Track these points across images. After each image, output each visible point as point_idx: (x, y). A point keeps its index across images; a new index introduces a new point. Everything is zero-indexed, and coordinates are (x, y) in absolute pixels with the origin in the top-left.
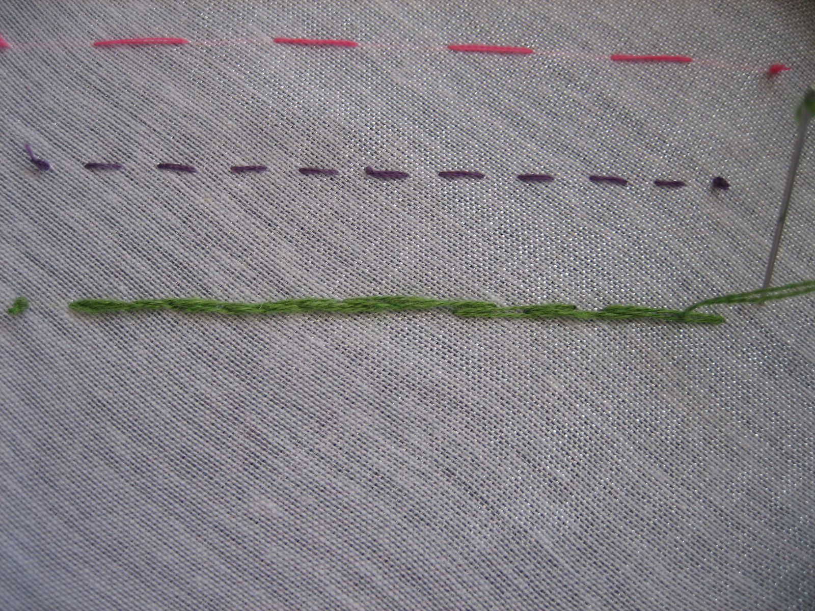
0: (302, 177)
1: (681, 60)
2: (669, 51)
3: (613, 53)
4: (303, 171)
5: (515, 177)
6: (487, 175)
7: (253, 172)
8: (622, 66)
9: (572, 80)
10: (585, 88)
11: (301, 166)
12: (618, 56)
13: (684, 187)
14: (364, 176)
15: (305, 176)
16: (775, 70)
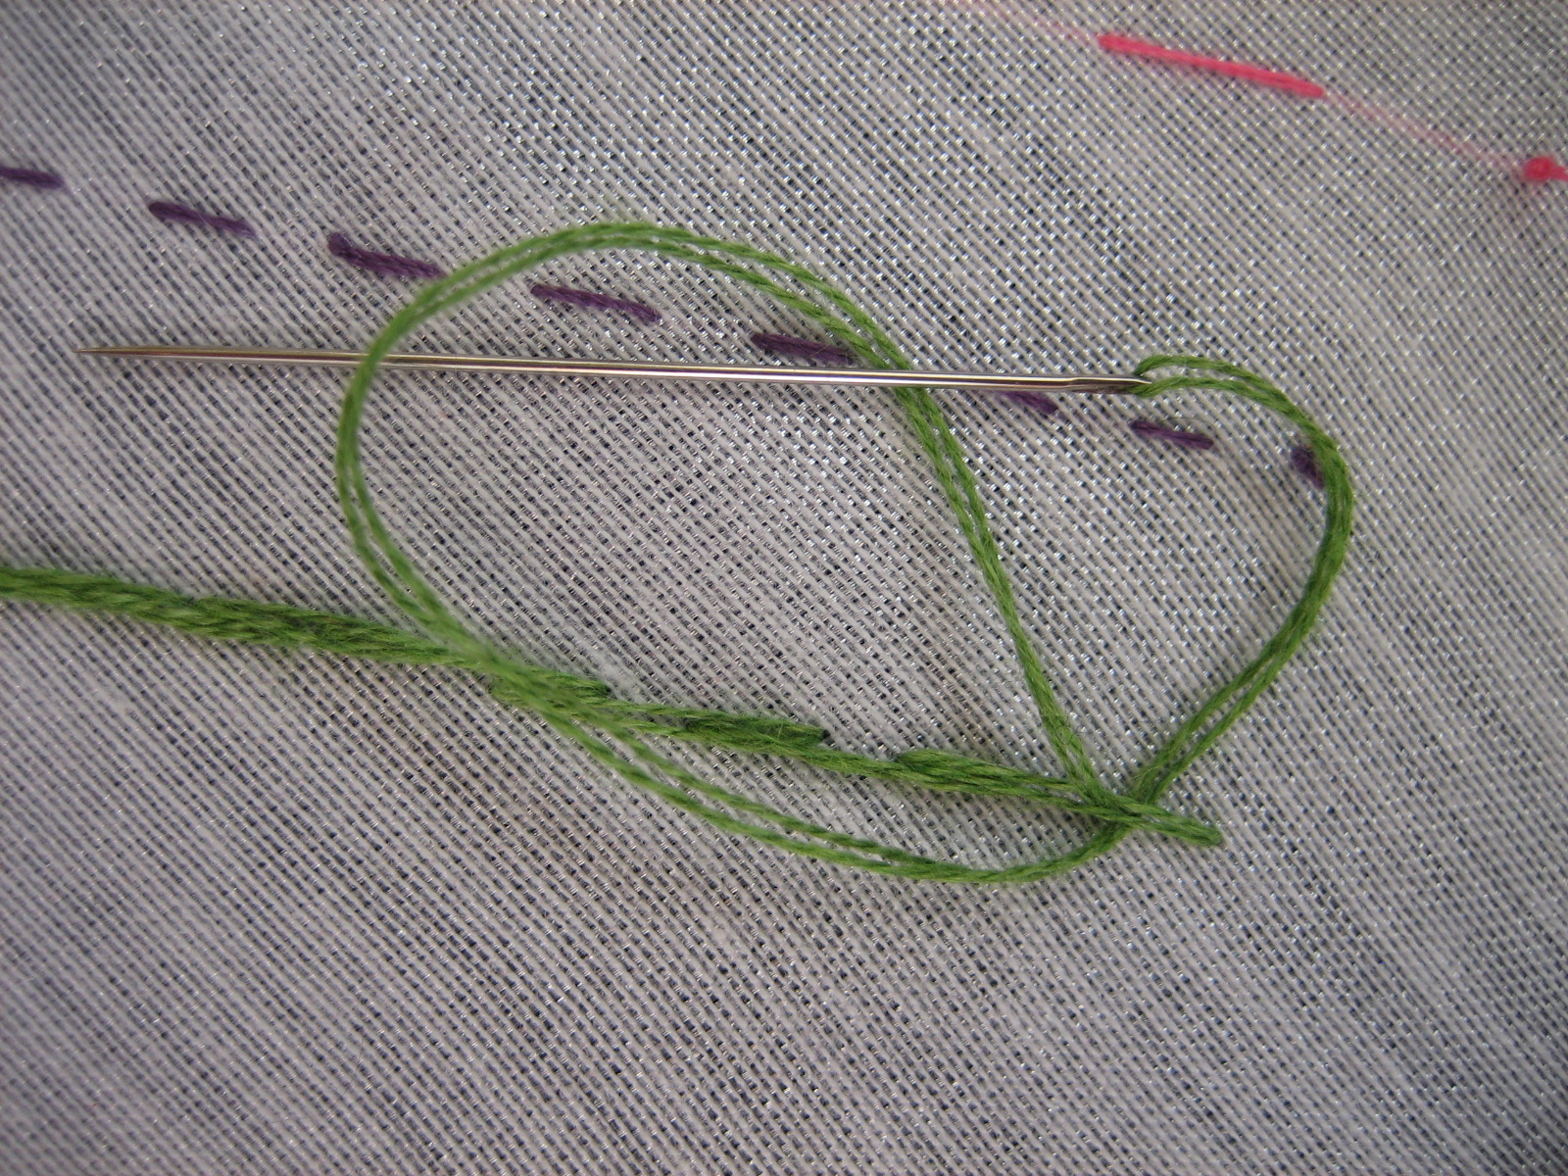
0: (154, 225)
1: (1294, 88)
2: (1267, 50)
3: (1110, 28)
4: (160, 210)
5: (746, 337)
6: (666, 316)
7: (28, 189)
8: (1127, 71)
9: (976, 84)
10: (1004, 115)
11: (155, 196)
12: (1121, 41)
13: (1209, 454)
14: (325, 256)
15: (162, 227)
16: (1540, 170)
